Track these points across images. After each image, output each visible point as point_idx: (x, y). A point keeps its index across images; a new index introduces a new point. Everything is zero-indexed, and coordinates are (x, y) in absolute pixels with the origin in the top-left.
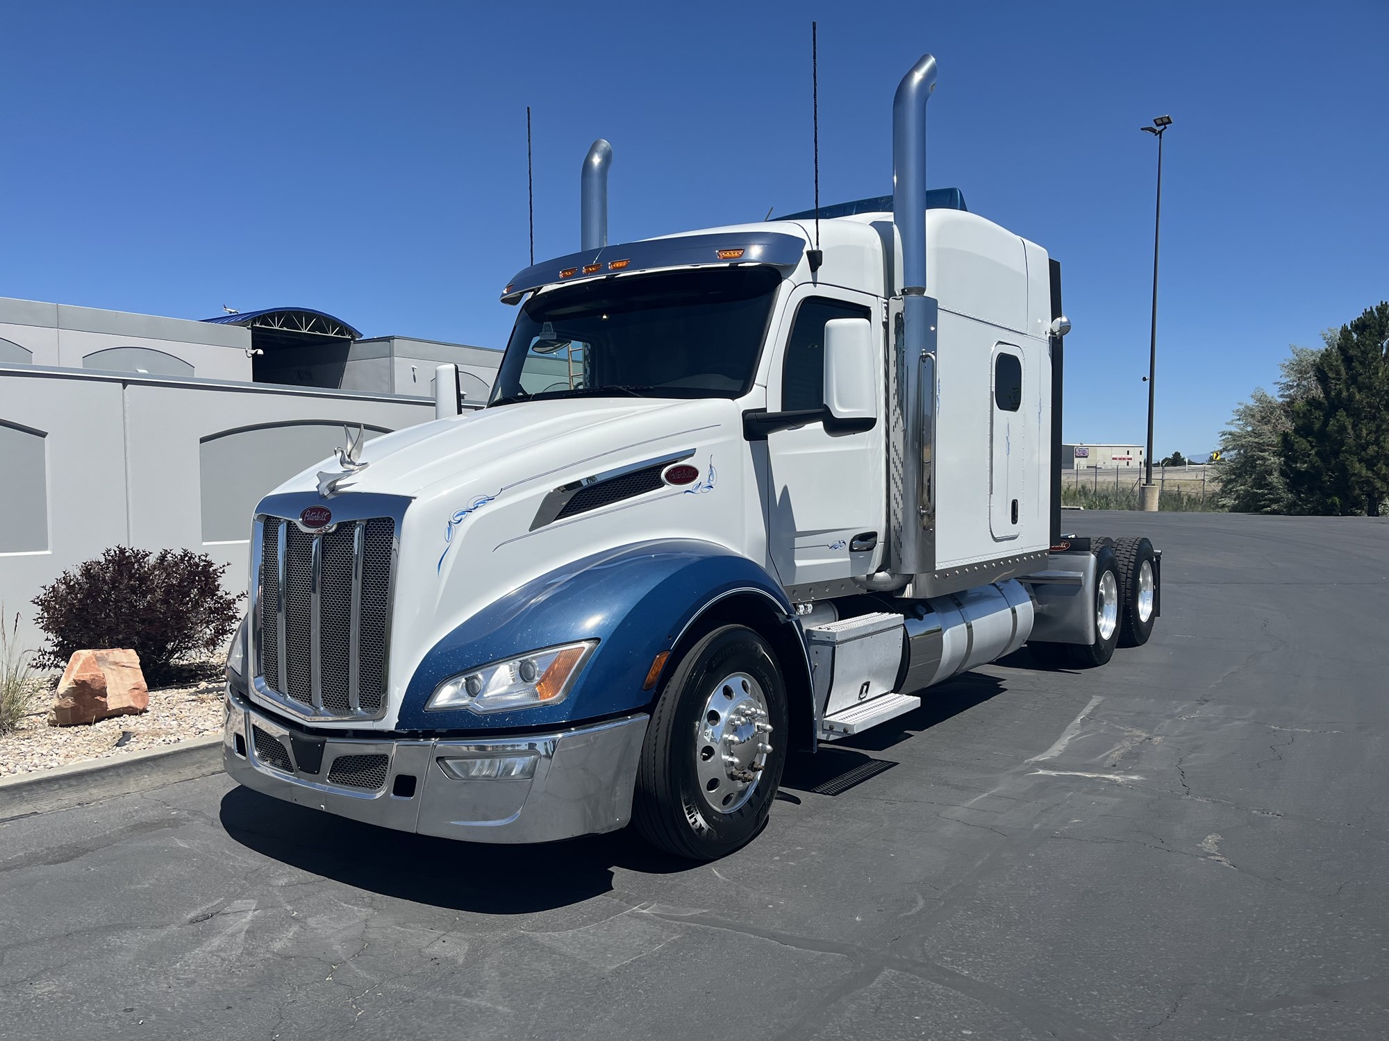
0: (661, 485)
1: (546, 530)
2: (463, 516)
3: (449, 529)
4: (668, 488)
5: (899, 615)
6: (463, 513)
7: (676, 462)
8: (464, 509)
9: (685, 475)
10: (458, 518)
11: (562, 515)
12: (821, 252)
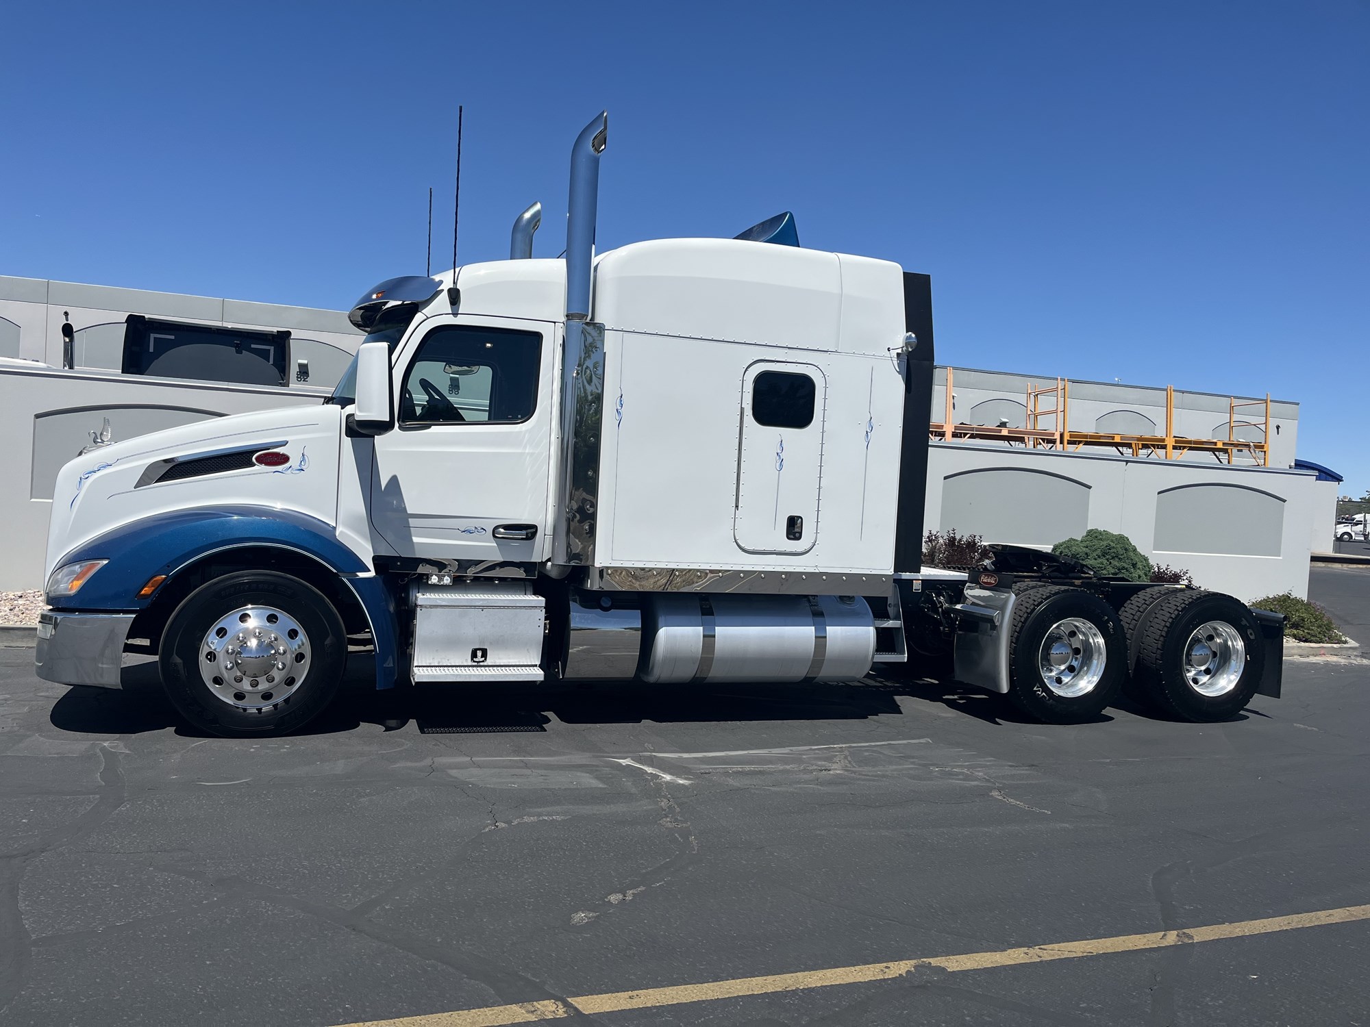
0: (253, 465)
1: (149, 488)
2: (90, 475)
3: (80, 482)
4: (259, 468)
5: (541, 598)
6: (90, 473)
7: (269, 449)
8: (92, 470)
9: (275, 459)
10: (87, 476)
11: (160, 480)
12: (458, 291)
